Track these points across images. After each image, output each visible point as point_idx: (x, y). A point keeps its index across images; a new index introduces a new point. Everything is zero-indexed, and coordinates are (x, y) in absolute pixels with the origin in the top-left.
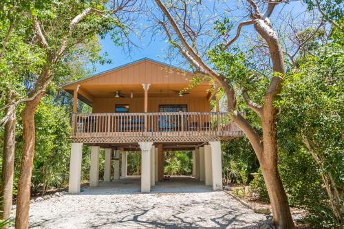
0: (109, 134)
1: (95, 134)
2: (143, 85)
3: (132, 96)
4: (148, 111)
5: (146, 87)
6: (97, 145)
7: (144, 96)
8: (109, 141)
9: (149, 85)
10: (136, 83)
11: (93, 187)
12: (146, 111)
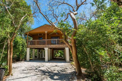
0: (36, 45)
1: (33, 46)
2: (45, 32)
3: (43, 35)
4: (47, 39)
5: (46, 32)
6: (34, 48)
7: (45, 35)
8: (36, 47)
9: (47, 31)
10: (43, 31)
11: (33, 60)
12: (46, 39)
